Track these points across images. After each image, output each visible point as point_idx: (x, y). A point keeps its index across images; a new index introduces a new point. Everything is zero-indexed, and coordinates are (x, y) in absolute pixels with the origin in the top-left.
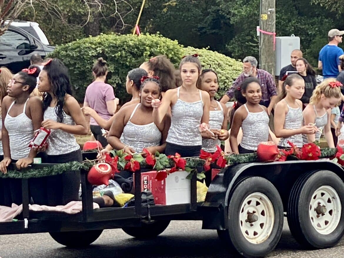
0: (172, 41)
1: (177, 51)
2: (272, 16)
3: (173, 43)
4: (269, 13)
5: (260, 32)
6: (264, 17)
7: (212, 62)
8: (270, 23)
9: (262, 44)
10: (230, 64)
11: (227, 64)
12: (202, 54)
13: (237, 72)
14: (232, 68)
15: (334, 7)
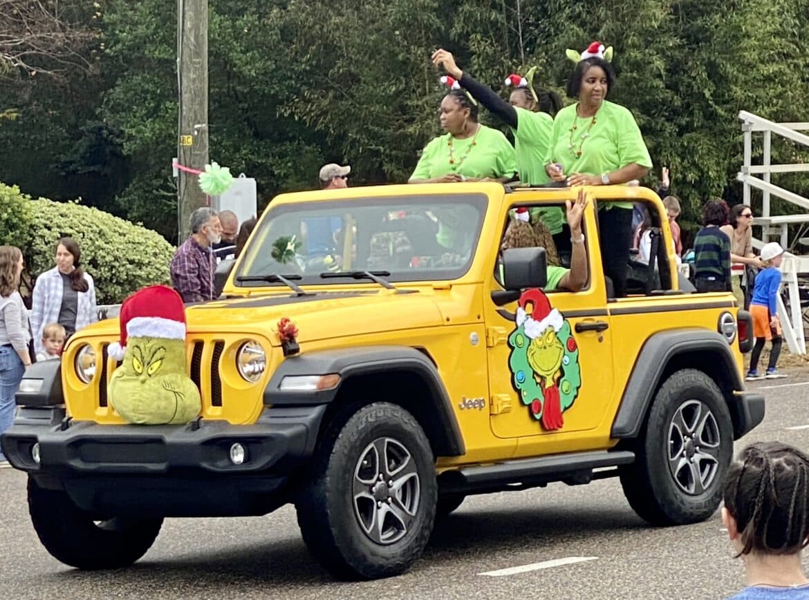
0: (8, 187)
1: (18, 207)
2: (202, 141)
3: (9, 191)
4: (196, 133)
5: (179, 169)
6: (188, 141)
7: (86, 228)
8: (199, 152)
9: (182, 192)
10: (121, 231)
11: (115, 231)
12: (68, 212)
13: (135, 246)
14: (126, 238)
15: (322, 123)
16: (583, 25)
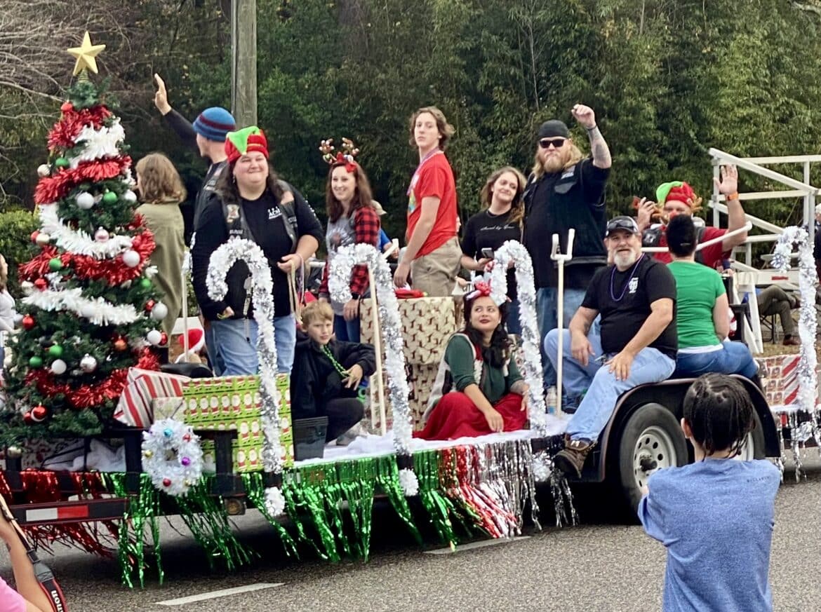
16: (586, 77)
